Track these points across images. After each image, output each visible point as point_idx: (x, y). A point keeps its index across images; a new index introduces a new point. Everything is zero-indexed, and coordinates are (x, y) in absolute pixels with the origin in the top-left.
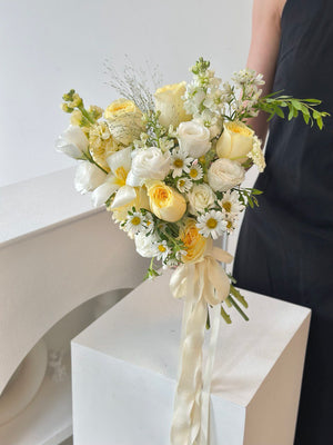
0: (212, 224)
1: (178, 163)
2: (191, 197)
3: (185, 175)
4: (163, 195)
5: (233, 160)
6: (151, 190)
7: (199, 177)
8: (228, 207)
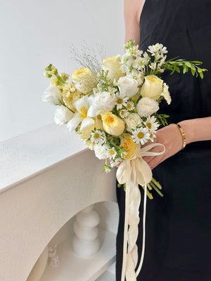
0: (141, 135)
1: (120, 101)
2: (128, 121)
3: (124, 108)
4: (111, 120)
5: (151, 98)
6: (104, 117)
7: (132, 109)
8: (149, 126)
